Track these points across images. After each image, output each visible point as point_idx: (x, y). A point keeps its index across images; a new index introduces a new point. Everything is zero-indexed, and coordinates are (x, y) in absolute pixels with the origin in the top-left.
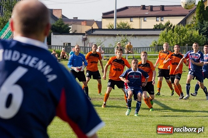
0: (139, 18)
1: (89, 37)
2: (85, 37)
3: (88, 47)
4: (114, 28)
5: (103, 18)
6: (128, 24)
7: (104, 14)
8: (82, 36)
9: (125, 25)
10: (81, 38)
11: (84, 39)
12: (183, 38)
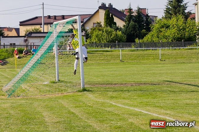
0: (46, 25)
1: (29, 38)
2: (26, 38)
3: (29, 45)
4: (43, 32)
5: (20, 25)
6: (39, 29)
7: (21, 22)
8: (24, 38)
9: (38, 30)
10: (23, 40)
11: (25, 40)
12: (111, 37)
